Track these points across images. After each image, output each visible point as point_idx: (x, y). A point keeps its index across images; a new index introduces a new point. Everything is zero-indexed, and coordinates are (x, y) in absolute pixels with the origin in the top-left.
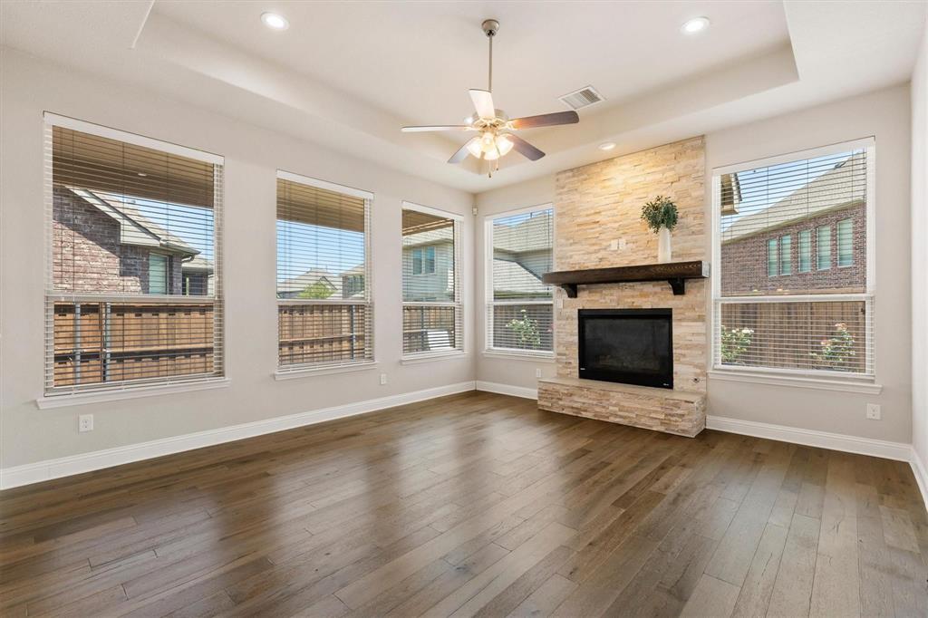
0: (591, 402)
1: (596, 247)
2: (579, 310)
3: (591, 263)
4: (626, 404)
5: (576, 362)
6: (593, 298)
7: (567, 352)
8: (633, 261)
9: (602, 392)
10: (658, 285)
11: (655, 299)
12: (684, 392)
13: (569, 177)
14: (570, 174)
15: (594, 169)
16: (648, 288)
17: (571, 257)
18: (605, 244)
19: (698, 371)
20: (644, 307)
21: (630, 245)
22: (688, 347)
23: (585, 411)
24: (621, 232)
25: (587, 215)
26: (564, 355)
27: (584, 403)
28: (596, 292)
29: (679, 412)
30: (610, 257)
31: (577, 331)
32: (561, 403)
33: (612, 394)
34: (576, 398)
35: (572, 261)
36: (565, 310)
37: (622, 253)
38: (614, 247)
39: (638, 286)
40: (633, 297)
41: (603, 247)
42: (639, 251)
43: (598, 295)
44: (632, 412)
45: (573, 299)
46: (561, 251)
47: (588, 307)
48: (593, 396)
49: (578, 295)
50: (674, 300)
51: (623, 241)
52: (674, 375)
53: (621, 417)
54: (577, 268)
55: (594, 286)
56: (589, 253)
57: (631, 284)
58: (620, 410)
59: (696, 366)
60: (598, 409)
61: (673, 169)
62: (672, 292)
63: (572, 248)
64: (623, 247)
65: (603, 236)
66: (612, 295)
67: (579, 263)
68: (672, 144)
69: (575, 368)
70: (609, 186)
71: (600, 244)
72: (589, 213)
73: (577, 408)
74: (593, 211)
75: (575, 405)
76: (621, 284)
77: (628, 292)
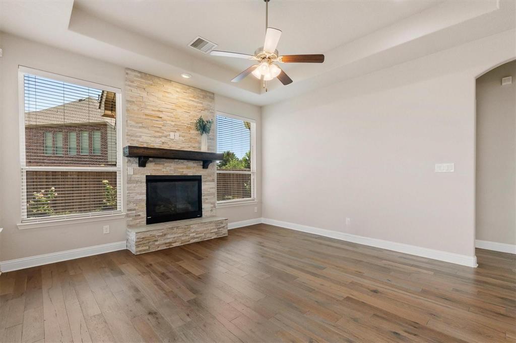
0: (179, 235)
1: (161, 134)
2: (147, 176)
3: (156, 143)
4: (199, 230)
5: (143, 214)
6: (157, 168)
7: (137, 208)
8: (183, 147)
9: (186, 227)
10: (196, 163)
11: (194, 170)
12: (208, 217)
13: (138, 77)
14: (139, 75)
15: (157, 80)
16: (191, 164)
17: (140, 137)
18: (166, 133)
19: (212, 205)
20: (189, 175)
21: (181, 138)
22: (208, 195)
23: (175, 242)
24: (177, 128)
25: (153, 110)
26: (135, 210)
27: (174, 238)
28: (160, 164)
29: (223, 225)
30: (169, 143)
31: (145, 191)
32: (157, 243)
33: (191, 226)
34: (169, 236)
35: (141, 140)
36: (135, 176)
37: (177, 141)
38: (172, 136)
39: (185, 162)
40: (183, 168)
41: (164, 135)
42: (186, 142)
43: (162, 166)
44: (202, 233)
45: (141, 168)
46: (131, 130)
47: (154, 174)
48: (180, 231)
49: (147, 165)
50: (202, 171)
51: (177, 134)
52: (203, 210)
53: (197, 238)
54: (145, 146)
55: (158, 160)
56: (155, 137)
57: (182, 161)
58: (196, 234)
59: (212, 204)
60: (183, 239)
61: (202, 103)
62: (202, 167)
63: (140, 130)
64: (177, 138)
65: (164, 128)
66: (170, 166)
67: (147, 143)
68: (202, 90)
69: (143, 218)
70: (168, 97)
71: (163, 133)
72: (154, 109)
73: (169, 243)
74: (157, 109)
75: (168, 241)
76: (176, 160)
77: (181, 166)
